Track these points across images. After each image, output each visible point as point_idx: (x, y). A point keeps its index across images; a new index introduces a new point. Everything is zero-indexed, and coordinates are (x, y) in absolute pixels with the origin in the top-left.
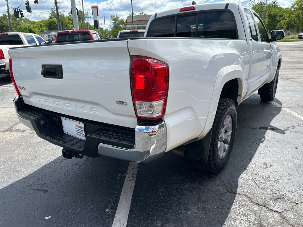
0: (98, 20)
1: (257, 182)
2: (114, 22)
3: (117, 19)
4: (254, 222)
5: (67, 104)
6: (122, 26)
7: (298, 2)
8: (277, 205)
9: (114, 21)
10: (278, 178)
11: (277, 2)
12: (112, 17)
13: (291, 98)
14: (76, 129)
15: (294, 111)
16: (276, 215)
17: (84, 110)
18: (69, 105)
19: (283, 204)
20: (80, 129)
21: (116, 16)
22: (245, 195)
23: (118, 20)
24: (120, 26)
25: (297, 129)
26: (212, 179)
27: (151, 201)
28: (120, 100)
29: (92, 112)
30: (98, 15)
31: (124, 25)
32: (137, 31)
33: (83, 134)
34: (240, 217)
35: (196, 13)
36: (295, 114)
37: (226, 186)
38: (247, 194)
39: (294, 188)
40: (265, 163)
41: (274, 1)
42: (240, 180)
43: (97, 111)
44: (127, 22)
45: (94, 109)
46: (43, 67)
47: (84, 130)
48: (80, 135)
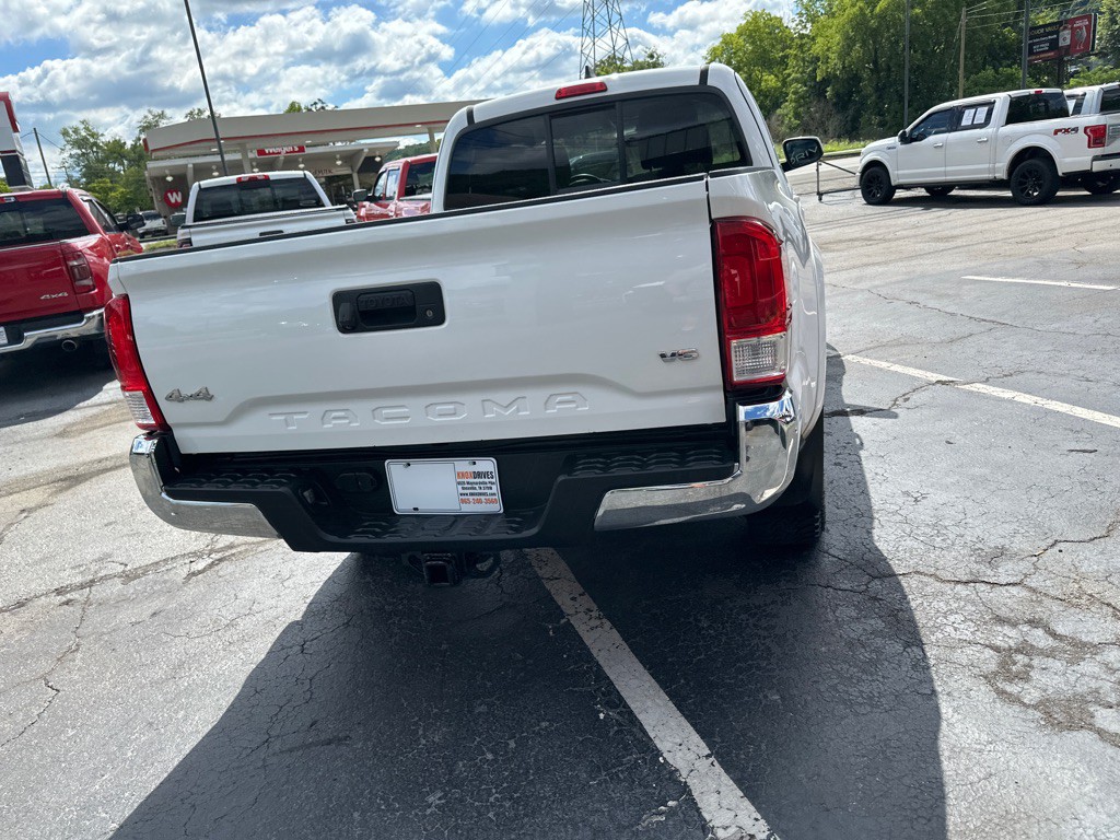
0: (18, 148)
1: (921, 538)
2: (79, 152)
3: (92, 140)
4: (982, 617)
5: (438, 407)
6: (117, 168)
7: (719, 52)
8: (1000, 570)
9: (79, 148)
10: (961, 516)
11: (658, 52)
12: (65, 133)
13: (846, 328)
14: (460, 487)
15: (876, 359)
16: (1014, 590)
17: (518, 410)
18: (451, 407)
19: (1010, 565)
20: (477, 480)
21: (87, 129)
22: (917, 572)
23: (95, 144)
24: (111, 165)
25: (915, 398)
26: (813, 562)
27: (703, 656)
28: (674, 350)
29: (554, 408)
30: (15, 129)
31: (126, 162)
32: (267, 178)
33: (494, 494)
34: (945, 617)
35: (614, 102)
36: (884, 365)
37: (859, 567)
38: (921, 569)
39: (1009, 528)
40: (907, 494)
41: (649, 52)
42: (881, 546)
43: (574, 402)
44: (151, 148)
45: (559, 399)
46: (339, 298)
47: (496, 479)
48: (479, 501)
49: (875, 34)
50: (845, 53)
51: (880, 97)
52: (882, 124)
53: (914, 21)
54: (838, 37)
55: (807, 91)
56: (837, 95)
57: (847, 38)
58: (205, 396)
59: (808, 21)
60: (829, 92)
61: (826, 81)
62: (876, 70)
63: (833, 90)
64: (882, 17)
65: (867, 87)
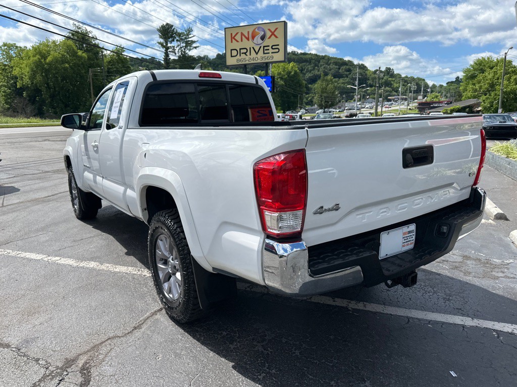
20: (409, 235)
46: (406, 152)
47: (414, 233)
48: (408, 245)
49: (47, 71)
50: (33, 77)
51: (52, 100)
52: (55, 113)
53: (65, 69)
54: (28, 69)
55: (11, 92)
56: (28, 96)
57: (32, 70)
58: (336, 208)
59: (7, 59)
60: (25, 94)
61: (23, 89)
62: (48, 87)
63: (27, 93)
64: (50, 64)
65: (45, 94)
